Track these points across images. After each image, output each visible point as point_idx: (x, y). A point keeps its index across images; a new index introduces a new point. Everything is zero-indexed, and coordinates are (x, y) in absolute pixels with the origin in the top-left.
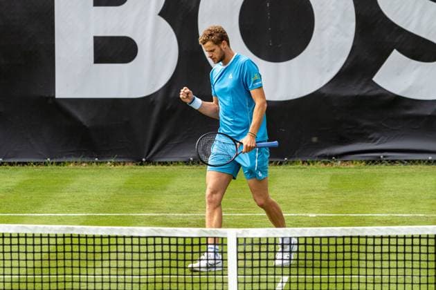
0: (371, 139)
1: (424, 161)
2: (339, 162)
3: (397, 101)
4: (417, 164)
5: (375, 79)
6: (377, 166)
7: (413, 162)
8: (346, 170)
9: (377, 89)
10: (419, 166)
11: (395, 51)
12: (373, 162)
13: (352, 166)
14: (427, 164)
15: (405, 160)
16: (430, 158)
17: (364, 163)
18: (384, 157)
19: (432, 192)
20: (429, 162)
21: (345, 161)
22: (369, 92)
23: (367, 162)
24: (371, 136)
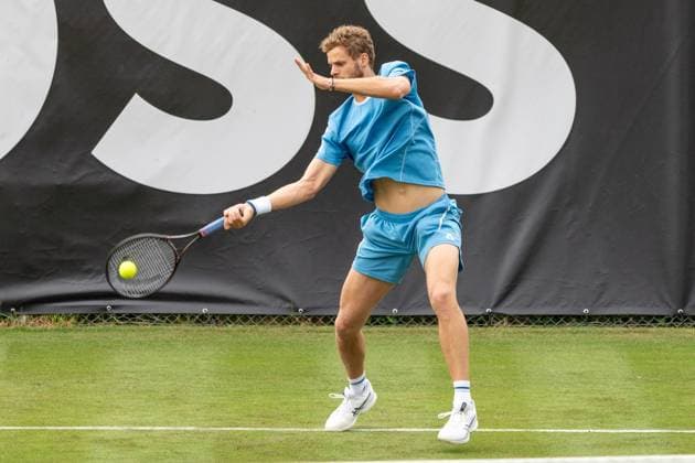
0: (88, 272)
1: (192, 317)
2: (24, 317)
3: (140, 196)
4: (177, 322)
5: (96, 152)
6: (100, 326)
7: (171, 318)
8: (38, 335)
9: (101, 173)
10: (184, 326)
11: (136, 96)
12: (92, 317)
13: (50, 326)
14: (198, 322)
15: (156, 315)
16: (204, 311)
17: (72, 320)
18: (113, 307)
19: (211, 379)
20: (202, 319)
21: (34, 316)
22: (84, 177)
23: (80, 318)
24: (86, 267)
